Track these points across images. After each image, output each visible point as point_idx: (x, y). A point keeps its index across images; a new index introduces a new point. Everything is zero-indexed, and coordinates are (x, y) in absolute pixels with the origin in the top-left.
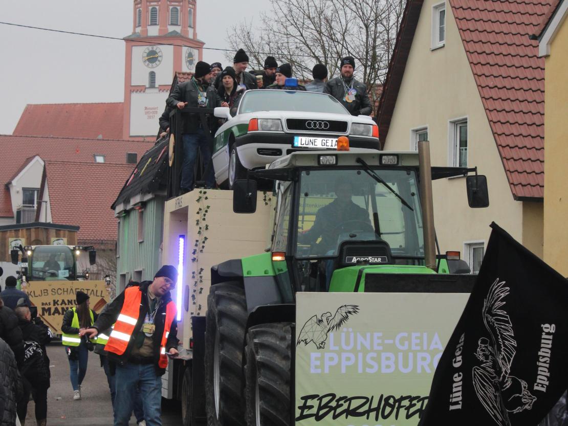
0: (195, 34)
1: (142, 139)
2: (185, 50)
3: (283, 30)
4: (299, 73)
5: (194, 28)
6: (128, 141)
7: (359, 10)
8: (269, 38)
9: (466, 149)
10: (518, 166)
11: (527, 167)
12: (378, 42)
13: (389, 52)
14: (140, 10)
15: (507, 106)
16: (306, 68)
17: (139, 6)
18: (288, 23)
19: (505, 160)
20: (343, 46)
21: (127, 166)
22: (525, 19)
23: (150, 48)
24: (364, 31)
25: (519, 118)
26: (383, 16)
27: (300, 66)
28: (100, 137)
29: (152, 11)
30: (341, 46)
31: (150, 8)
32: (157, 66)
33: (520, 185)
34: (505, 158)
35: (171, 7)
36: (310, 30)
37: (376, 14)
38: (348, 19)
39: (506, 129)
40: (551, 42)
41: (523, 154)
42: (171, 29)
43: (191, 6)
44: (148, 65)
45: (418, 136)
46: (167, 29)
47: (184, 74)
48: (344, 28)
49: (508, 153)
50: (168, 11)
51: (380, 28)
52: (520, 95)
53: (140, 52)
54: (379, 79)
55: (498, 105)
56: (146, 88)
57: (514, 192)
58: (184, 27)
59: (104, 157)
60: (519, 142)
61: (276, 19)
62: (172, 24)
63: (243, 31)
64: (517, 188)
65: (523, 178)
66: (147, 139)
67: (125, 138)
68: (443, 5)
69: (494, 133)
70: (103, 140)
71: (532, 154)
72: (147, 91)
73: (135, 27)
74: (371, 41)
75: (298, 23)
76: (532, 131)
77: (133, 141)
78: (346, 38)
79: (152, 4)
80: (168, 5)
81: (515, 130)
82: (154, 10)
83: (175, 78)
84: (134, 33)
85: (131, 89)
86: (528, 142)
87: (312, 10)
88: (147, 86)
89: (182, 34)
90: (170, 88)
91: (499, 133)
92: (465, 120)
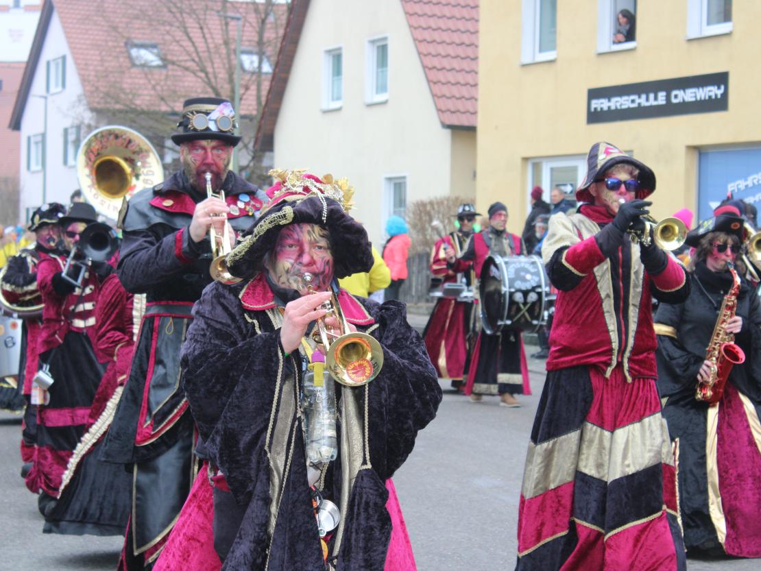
1: (7, 65)
9: (386, 71)
10: (445, 90)
11: (455, 91)
15: (433, 23)
19: (431, 84)
25: (446, 37)
33: (448, 113)
34: (431, 81)
39: (432, 49)
41: (451, 77)
45: (331, 57)
49: (434, 75)
52: (447, 11)
55: (423, 22)
56: (9, 8)
57: (442, 119)
60: (446, 63)
64: (445, 114)
65: (450, 104)
66: (13, 65)
69: (419, 54)
71: (460, 78)
72: (11, 11)
76: (461, 51)
81: (441, 50)
86: (456, 64)
88: (11, 6)
90: (40, 8)
91: (425, 53)
92: (385, 39)
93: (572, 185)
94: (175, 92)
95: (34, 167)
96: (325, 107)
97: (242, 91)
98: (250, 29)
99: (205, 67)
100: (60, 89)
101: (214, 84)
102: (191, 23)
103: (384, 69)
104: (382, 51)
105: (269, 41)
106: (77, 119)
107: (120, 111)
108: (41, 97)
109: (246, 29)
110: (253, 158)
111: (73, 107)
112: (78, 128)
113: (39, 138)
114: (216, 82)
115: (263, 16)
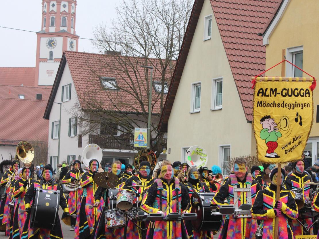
0: (74, 32)
1: (45, 87)
2: (69, 40)
3: (123, 29)
4: (131, 52)
5: (74, 28)
6: (37, 88)
7: (164, 19)
8: (115, 33)
10: (250, 104)
12: (174, 36)
13: (179, 42)
14: (45, 18)
15: (244, 72)
16: (135, 50)
17: (45, 16)
18: (126, 25)
19: (242, 101)
20: (155, 38)
21: (37, 101)
22: (255, 25)
23: (50, 39)
24: (167, 30)
26: (177, 22)
27: (132, 48)
28: (22, 85)
29: (52, 19)
30: (154, 38)
31: (51, 17)
32: (54, 48)
33: (251, 115)
34: (242, 100)
35: (62, 17)
36: (137, 29)
37: (173, 21)
38: (158, 24)
39: (244, 84)
40: (270, 37)
42: (62, 28)
43: (73, 17)
44: (49, 47)
45: (195, 87)
46: (60, 29)
47: (68, 52)
48: (156, 29)
49: (244, 97)
50: (60, 19)
51: (175, 29)
52: (251, 66)
53: (45, 40)
54: (174, 56)
55: (239, 71)
56: (47, 60)
57: (248, 118)
58: (69, 28)
59: (24, 96)
60: (250, 91)
61: (119, 23)
62: (62, 26)
63: (101, 28)
64: (249, 116)
66: (48, 87)
67: (36, 86)
68: (211, 16)
69: (237, 86)
70: (24, 87)
72: (48, 61)
73: (43, 27)
74: (170, 36)
75: (131, 25)
77: (40, 88)
78: (157, 34)
79: (52, 15)
80: (61, 16)
81: (248, 85)
82: (53, 18)
83: (64, 54)
84: (42, 30)
85: (39, 60)
87: (139, 18)
88: (48, 59)
89: (68, 32)
90: (60, 60)
91: (240, 86)
92: (222, 79)
93: (309, 152)
94: (121, 102)
95: (55, 137)
96: (192, 111)
97: (154, 102)
98: (158, 72)
99: (136, 90)
100: (68, 100)
101: (140, 99)
102: (130, 69)
103: (221, 93)
104: (220, 85)
105: (167, 78)
106: (75, 115)
107: (95, 111)
108: (58, 103)
109: (156, 72)
110: (158, 135)
111: (73, 109)
112: (76, 118)
113: (58, 123)
114: (141, 98)
115: (164, 66)
